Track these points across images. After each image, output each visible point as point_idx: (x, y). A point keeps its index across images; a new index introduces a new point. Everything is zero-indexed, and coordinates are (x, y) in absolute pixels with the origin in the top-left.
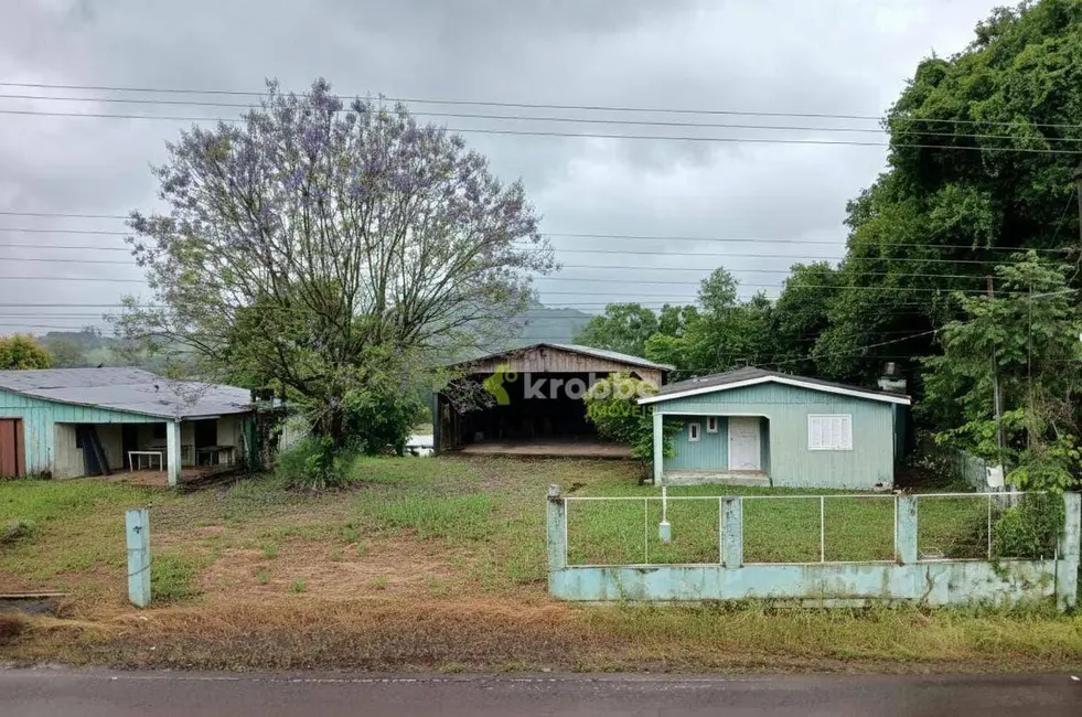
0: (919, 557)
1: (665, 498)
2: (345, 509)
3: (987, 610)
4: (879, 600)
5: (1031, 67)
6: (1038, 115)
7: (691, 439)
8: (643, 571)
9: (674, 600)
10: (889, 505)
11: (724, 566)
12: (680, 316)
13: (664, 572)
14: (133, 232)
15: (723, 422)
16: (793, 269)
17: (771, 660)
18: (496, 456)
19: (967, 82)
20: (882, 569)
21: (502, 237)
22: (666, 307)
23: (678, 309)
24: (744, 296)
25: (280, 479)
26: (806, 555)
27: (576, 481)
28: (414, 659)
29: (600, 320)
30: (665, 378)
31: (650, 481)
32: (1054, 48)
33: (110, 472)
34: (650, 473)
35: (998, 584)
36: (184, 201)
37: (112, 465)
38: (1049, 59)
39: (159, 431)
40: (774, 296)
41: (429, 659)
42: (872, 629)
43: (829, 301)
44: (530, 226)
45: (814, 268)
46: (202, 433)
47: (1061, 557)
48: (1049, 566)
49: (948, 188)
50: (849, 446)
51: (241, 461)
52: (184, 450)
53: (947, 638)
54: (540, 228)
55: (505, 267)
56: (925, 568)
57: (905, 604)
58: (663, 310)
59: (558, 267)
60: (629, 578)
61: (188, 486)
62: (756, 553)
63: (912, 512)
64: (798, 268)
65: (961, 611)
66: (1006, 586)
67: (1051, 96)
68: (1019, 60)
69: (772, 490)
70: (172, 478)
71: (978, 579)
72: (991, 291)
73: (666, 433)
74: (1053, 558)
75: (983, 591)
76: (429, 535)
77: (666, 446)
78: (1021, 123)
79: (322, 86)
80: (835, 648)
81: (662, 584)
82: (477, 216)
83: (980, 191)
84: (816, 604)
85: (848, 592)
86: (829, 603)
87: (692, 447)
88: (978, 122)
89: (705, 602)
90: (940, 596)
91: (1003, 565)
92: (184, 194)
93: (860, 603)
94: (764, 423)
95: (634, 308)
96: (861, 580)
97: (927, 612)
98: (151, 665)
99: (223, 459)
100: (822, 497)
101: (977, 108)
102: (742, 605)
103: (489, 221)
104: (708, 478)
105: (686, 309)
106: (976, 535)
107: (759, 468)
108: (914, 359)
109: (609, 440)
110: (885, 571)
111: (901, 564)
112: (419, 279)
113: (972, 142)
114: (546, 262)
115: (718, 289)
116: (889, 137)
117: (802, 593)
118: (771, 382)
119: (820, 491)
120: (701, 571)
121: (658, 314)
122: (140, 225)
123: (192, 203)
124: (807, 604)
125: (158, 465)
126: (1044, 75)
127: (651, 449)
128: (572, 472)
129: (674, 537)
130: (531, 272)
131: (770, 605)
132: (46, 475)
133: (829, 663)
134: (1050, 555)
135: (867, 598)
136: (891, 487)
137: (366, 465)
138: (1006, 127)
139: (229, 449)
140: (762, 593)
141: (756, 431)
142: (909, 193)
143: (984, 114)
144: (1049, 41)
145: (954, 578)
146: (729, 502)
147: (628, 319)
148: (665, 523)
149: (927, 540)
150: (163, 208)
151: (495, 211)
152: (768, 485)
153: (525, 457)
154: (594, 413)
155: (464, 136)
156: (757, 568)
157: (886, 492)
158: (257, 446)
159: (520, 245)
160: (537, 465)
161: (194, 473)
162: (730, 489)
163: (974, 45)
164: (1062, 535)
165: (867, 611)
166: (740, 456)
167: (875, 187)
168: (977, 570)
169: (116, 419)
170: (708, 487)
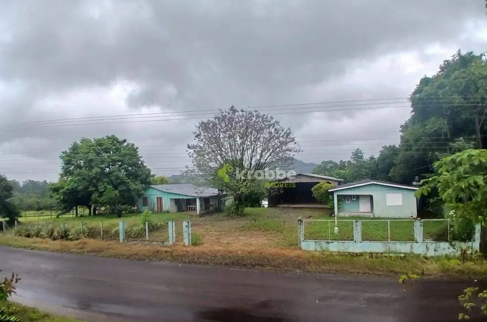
0: (424, 240)
1: (336, 220)
2: (242, 222)
3: (448, 257)
4: (409, 254)
5: (458, 78)
6: (461, 93)
7: (347, 202)
8: (328, 242)
9: (339, 252)
10: (413, 222)
11: (355, 242)
12: (346, 164)
13: (336, 243)
14: (187, 149)
15: (358, 197)
16: (383, 147)
17: (371, 272)
18: (286, 208)
19: (436, 84)
20: (410, 244)
21: (286, 143)
22: (341, 161)
23: (345, 162)
24: (366, 157)
25: (225, 214)
26: (383, 239)
27: (310, 215)
28: (258, 265)
29: (320, 166)
30: (340, 183)
31: (333, 215)
32: (464, 72)
33: (183, 211)
34: (333, 213)
35: (452, 249)
36: (200, 140)
37: (184, 209)
38: (463, 75)
39: (195, 200)
40: (377, 156)
41: (262, 265)
42: (406, 263)
43: (395, 157)
44: (293, 140)
45: (390, 146)
46: (206, 201)
47: (474, 241)
48: (470, 244)
49: (432, 118)
50: (401, 204)
51: (216, 208)
52: (201, 206)
53: (433, 268)
54: (296, 140)
55: (287, 152)
56: (426, 244)
57: (418, 255)
58: (340, 162)
59: (302, 151)
60: (324, 245)
61: (201, 215)
62: (366, 238)
63: (421, 225)
64: (385, 147)
65: (437, 259)
66: (455, 250)
67: (465, 87)
68: (453, 76)
69: (375, 218)
70: (198, 213)
71: (444, 248)
72: (448, 152)
73: (338, 200)
74: (471, 241)
75: (447, 252)
76: (265, 229)
77: (338, 205)
78: (456, 96)
79: (233, 107)
80: (392, 269)
81: (335, 247)
82: (278, 138)
83: (444, 119)
84: (387, 255)
85: (398, 251)
86: (391, 255)
87: (347, 205)
88: (441, 96)
89: (349, 253)
90: (431, 253)
91: (453, 243)
92: (200, 138)
93: (402, 255)
94: (371, 197)
95: (331, 162)
96: (403, 248)
97: (426, 258)
98: (190, 263)
99: (211, 208)
100: (389, 221)
101: (440, 92)
102: (361, 254)
103: (281, 139)
104: (352, 214)
105: (348, 162)
106: (444, 233)
107: (370, 211)
108: (423, 175)
109: (321, 203)
110: (411, 245)
111: (417, 242)
112: (261, 156)
113: (439, 103)
114: (299, 150)
115: (358, 155)
116: (411, 103)
117: (381, 251)
118: (373, 184)
119: (388, 218)
120: (347, 243)
121: (339, 163)
122: (189, 147)
123: (202, 140)
124: (384, 255)
125: (195, 209)
126: (462, 80)
127: (334, 205)
128: (308, 213)
129: (339, 232)
130: (294, 153)
131: (371, 254)
132: (168, 212)
133: (391, 274)
134: (470, 240)
135: (405, 254)
136: (415, 217)
137: (248, 210)
138: (451, 98)
139: (212, 205)
140: (368, 251)
141: (369, 199)
142: (419, 121)
143: (443, 94)
144: (462, 70)
145: (436, 247)
146: (357, 222)
147: (329, 165)
148: (336, 228)
149: (427, 235)
150: (195, 142)
151: (283, 136)
152: (373, 217)
153: (296, 208)
154: (315, 194)
155: (273, 116)
156: (367, 243)
157: (414, 219)
158: (219, 205)
159: (291, 145)
160: (298, 210)
161: (203, 212)
162: (358, 218)
163: (440, 72)
164: (475, 233)
165: (405, 258)
166: (363, 208)
167: (409, 120)
168: (444, 245)
169: (185, 198)
170: (353, 217)
